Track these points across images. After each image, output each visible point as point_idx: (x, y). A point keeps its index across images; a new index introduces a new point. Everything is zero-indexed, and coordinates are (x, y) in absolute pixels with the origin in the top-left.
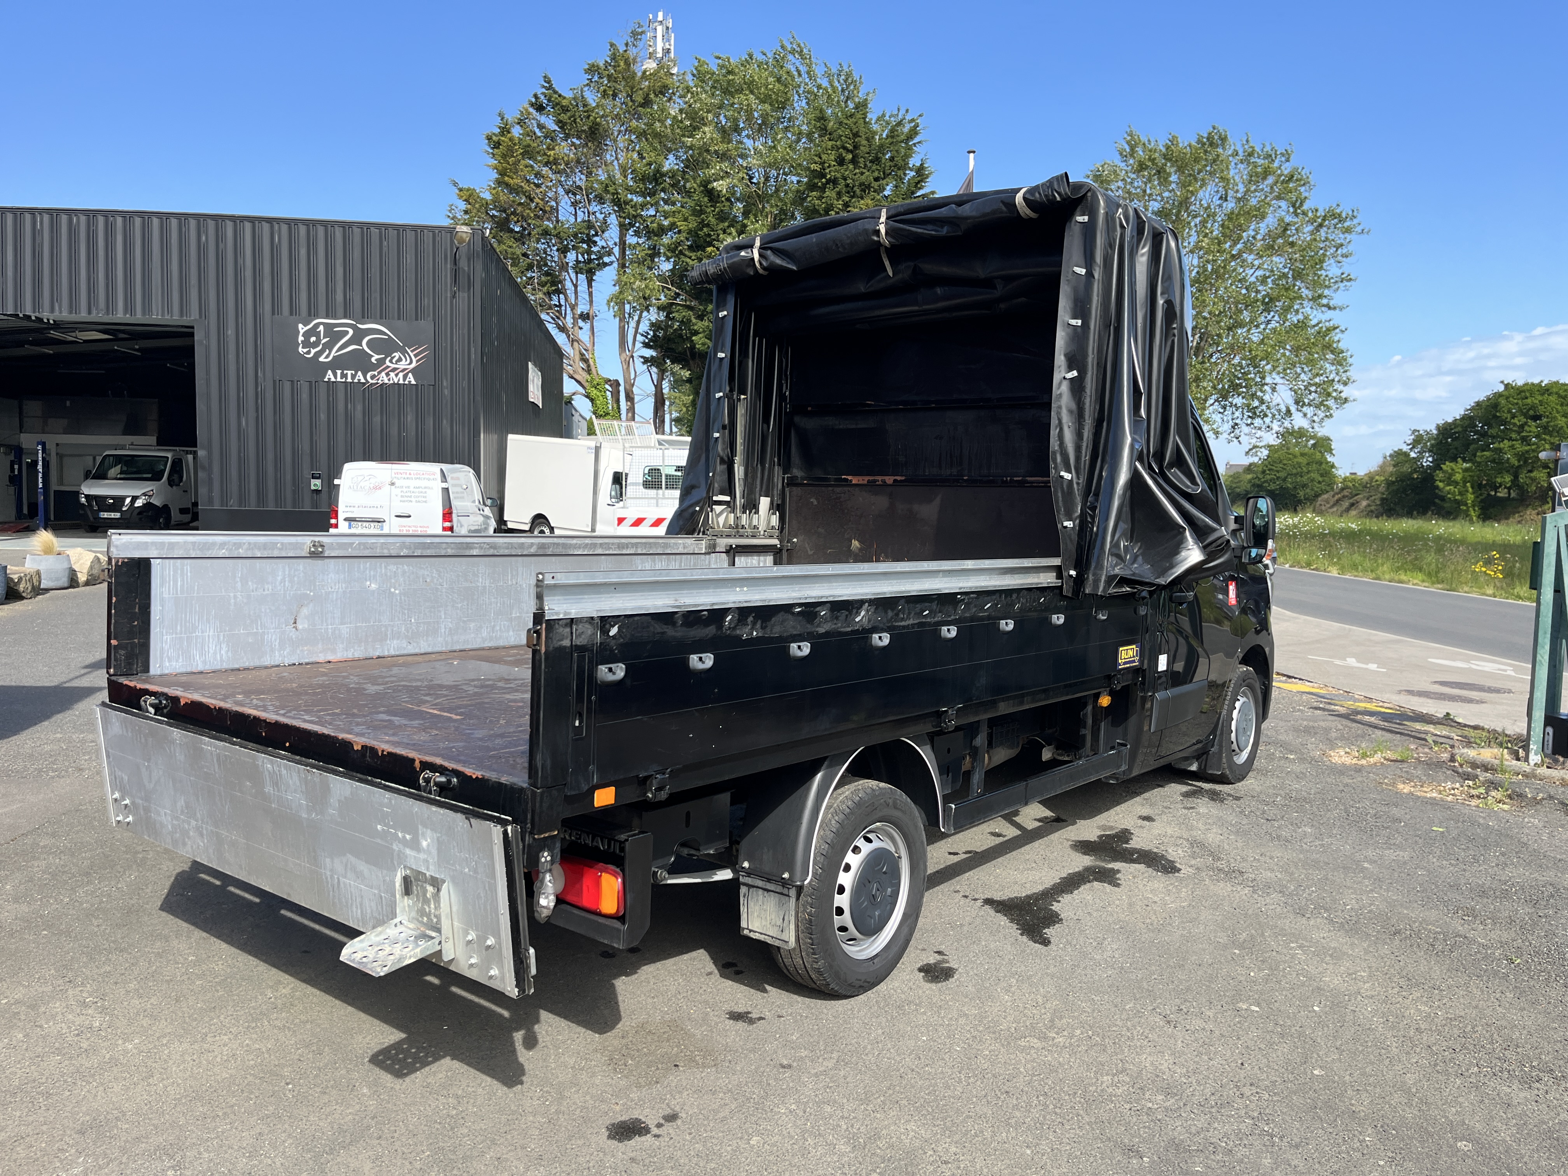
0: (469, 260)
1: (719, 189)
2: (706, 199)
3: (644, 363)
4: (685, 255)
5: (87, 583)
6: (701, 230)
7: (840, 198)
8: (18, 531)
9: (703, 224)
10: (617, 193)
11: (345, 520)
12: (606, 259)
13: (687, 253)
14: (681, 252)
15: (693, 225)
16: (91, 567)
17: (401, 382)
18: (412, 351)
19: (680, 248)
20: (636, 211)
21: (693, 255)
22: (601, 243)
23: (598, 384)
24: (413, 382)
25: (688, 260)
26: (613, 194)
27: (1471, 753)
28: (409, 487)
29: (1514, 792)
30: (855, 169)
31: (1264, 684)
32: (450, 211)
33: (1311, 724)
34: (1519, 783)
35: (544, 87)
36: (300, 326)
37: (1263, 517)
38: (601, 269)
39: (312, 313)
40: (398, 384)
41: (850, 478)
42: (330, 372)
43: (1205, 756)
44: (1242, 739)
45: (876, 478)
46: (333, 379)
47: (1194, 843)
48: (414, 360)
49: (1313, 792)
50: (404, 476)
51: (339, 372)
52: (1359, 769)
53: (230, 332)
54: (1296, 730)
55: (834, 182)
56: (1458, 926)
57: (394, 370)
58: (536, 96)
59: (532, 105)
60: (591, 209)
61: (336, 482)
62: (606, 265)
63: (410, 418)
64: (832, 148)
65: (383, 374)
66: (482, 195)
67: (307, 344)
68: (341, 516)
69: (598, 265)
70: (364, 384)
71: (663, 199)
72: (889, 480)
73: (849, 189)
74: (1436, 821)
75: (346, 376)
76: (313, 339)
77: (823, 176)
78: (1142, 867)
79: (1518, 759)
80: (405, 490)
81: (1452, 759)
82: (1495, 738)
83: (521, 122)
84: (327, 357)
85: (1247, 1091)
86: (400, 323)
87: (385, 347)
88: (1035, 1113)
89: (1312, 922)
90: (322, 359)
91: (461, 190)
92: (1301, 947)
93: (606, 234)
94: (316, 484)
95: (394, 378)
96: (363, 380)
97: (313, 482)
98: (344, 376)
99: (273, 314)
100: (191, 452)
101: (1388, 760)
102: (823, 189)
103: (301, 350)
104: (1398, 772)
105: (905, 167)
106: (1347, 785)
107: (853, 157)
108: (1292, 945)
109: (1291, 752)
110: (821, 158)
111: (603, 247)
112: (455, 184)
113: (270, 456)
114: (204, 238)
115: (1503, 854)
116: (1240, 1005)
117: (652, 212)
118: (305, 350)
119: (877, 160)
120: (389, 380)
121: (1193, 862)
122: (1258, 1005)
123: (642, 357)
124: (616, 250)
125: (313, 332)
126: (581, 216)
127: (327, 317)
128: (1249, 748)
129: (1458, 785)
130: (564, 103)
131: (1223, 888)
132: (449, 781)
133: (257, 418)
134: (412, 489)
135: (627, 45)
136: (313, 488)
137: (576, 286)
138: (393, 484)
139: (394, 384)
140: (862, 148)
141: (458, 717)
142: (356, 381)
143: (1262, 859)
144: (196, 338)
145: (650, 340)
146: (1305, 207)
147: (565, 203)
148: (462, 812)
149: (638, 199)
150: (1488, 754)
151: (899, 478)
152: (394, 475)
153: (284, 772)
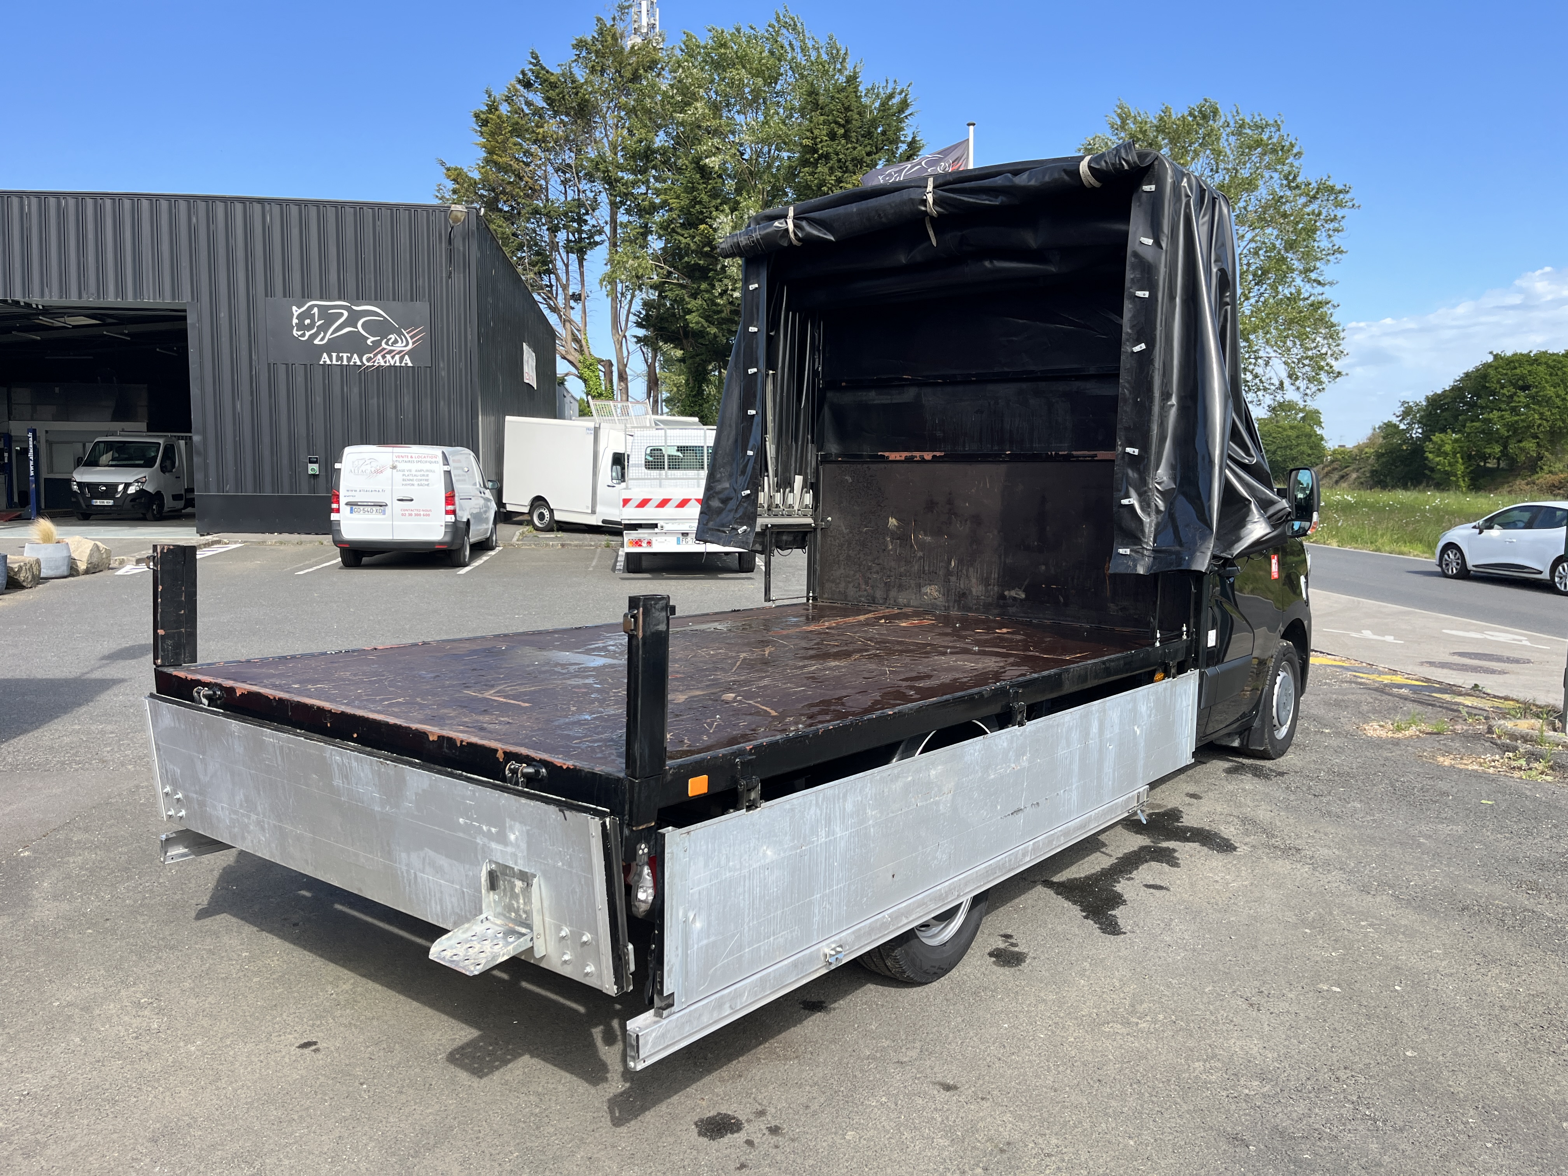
0: (464, 239)
1: (711, 165)
2: (698, 176)
3: (637, 343)
4: (678, 233)
5: (87, 572)
6: (694, 207)
7: (832, 173)
8: (10, 520)
9: (695, 202)
10: (608, 171)
11: (347, 504)
12: (597, 238)
13: (679, 230)
14: (673, 230)
15: (685, 202)
16: (91, 555)
17: (398, 364)
18: (408, 333)
19: (673, 226)
20: (627, 189)
21: (686, 233)
22: (592, 222)
23: (591, 365)
24: (410, 364)
25: (681, 238)
26: (604, 172)
27: (1509, 725)
28: (410, 471)
29: (1555, 763)
30: (847, 143)
31: (1302, 658)
32: (438, 191)
33: (1340, 697)
34: (1560, 754)
35: (531, 63)
36: (294, 308)
37: (1304, 489)
38: (592, 248)
39: (307, 295)
40: (395, 367)
41: (886, 454)
42: (325, 355)
43: (1246, 733)
44: (1283, 714)
45: (915, 454)
46: (328, 362)
47: (1244, 820)
48: (410, 342)
49: (1354, 766)
50: (406, 459)
51: (334, 355)
52: (1396, 743)
53: (222, 315)
54: (1327, 704)
55: (826, 157)
56: (1523, 899)
57: (390, 352)
58: (523, 73)
59: (519, 81)
60: (581, 187)
61: (337, 466)
62: (597, 244)
63: (407, 400)
64: (824, 123)
65: (379, 356)
66: (470, 174)
67: (301, 327)
68: (343, 500)
69: (590, 244)
70: (360, 366)
71: (654, 176)
72: (928, 456)
73: (841, 164)
74: (1484, 794)
75: (341, 359)
76: (307, 322)
77: (815, 151)
78: (1196, 845)
79: (1555, 730)
80: (406, 473)
81: (1490, 730)
82: (1527, 709)
83: (508, 100)
84: (322, 340)
85: (1342, 1074)
86: (394, 304)
87: (381, 329)
88: (1132, 1102)
89: (1378, 899)
90: (316, 342)
91: (448, 169)
92: (1371, 925)
93: (597, 213)
94: (313, 468)
95: (390, 361)
96: (359, 363)
97: (311, 466)
98: (339, 358)
99: (266, 296)
100: (182, 438)
101: (1423, 732)
102: (815, 165)
103: (295, 332)
104: (1436, 745)
105: (896, 141)
106: (1386, 759)
107: (846, 131)
108: (1363, 923)
109: (1325, 726)
110: (812, 133)
111: (594, 226)
112: (443, 164)
113: (266, 439)
114: (194, 220)
115: (1555, 826)
116: (1321, 986)
117: (643, 189)
118: (300, 333)
119: (869, 135)
120: (385, 362)
121: (1247, 840)
122: (1339, 986)
123: (635, 337)
124: (607, 229)
125: (307, 314)
126: (571, 195)
127: (321, 298)
128: (1289, 723)
129: (1497, 757)
130: (553, 79)
131: (1282, 866)
132: (537, 772)
133: (252, 401)
134: (414, 473)
135: (614, 19)
136: (310, 472)
137: (567, 266)
138: (394, 467)
139: (390, 366)
140: (854, 122)
141: (527, 705)
142: (352, 363)
143: (1317, 836)
144: (188, 321)
145: (643, 319)
146: (1299, 180)
147: (555, 181)
148: (555, 804)
149: (628, 177)
150: (1524, 725)
151: (938, 454)
152: (395, 459)
153: (355, 764)
